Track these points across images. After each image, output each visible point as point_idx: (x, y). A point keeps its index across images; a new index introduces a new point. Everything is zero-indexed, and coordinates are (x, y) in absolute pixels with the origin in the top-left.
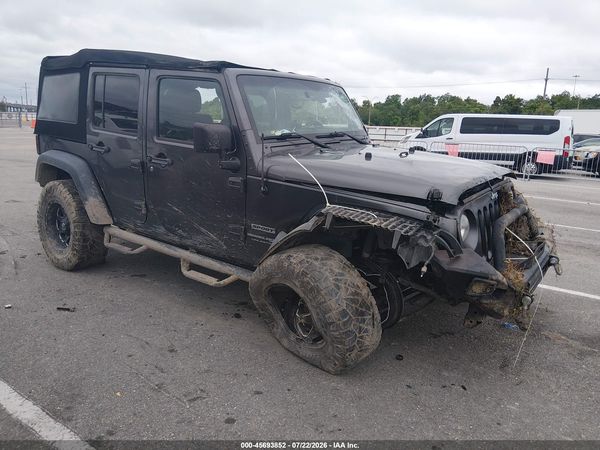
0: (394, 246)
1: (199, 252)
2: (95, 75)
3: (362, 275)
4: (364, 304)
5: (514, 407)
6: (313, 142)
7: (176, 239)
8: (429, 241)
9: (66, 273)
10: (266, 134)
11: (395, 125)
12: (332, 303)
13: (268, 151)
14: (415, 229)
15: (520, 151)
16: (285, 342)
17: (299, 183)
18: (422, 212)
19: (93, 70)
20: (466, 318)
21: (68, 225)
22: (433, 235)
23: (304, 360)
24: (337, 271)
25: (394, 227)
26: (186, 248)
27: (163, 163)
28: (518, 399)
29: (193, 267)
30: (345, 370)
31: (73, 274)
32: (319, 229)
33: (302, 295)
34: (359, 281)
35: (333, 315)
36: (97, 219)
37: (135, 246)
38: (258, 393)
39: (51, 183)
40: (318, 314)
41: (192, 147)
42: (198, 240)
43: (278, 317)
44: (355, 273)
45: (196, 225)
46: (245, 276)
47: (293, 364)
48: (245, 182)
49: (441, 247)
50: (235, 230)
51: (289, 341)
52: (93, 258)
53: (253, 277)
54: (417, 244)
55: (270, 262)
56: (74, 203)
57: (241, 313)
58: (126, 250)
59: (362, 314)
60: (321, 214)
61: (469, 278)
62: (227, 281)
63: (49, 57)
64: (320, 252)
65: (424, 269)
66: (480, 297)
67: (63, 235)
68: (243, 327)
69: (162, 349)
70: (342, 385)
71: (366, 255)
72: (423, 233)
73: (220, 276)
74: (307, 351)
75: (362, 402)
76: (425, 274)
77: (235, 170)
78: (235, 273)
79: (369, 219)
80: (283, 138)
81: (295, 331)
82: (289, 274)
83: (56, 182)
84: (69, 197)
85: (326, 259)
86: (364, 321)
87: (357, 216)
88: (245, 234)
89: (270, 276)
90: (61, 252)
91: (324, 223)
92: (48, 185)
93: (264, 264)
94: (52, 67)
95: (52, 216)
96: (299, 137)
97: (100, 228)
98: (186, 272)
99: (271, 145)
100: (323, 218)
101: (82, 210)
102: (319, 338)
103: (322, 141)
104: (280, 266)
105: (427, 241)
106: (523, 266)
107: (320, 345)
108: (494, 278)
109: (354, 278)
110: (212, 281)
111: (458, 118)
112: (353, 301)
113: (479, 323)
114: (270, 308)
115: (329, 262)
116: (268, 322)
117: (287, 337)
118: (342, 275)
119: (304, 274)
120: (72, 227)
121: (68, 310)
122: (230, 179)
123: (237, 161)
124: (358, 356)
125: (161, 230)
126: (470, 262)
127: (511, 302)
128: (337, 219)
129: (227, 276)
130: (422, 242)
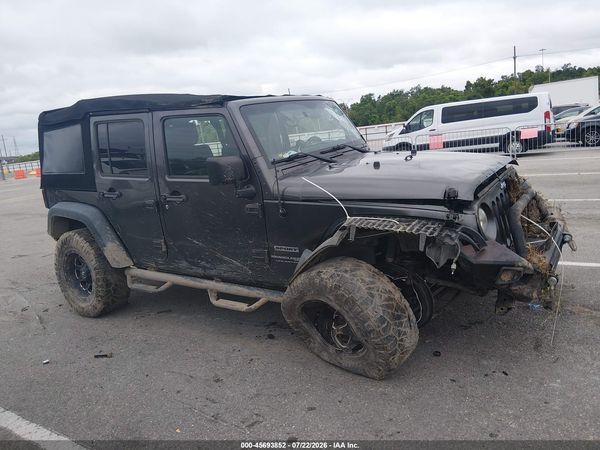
0: (421, 249)
1: (225, 280)
2: (97, 124)
3: (392, 281)
4: (398, 308)
5: (556, 385)
6: (319, 159)
7: (200, 271)
8: (453, 238)
9: (94, 320)
10: (277, 159)
11: (373, 123)
12: (369, 311)
13: (280, 174)
14: (438, 230)
15: (503, 132)
16: (325, 356)
17: (316, 201)
18: (441, 212)
19: (93, 120)
20: (496, 306)
21: (88, 272)
22: (457, 233)
23: (347, 370)
24: (367, 280)
25: (418, 230)
26: (210, 278)
27: (177, 199)
28: (558, 376)
29: (221, 295)
30: (389, 374)
31: (100, 321)
32: (344, 242)
33: (337, 308)
34: (391, 286)
35: (372, 323)
36: (117, 262)
37: (159, 283)
38: (312, 409)
39: (66, 235)
40: (356, 324)
41: (208, 181)
42: (222, 269)
43: (314, 332)
44: (385, 279)
45: (219, 255)
46: (275, 297)
47: (337, 376)
48: (263, 206)
49: (465, 243)
50: (258, 254)
51: (329, 353)
52: (117, 301)
53: (285, 297)
54: (444, 244)
55: (300, 281)
56: (92, 251)
57: (272, 333)
58: (152, 289)
59: (399, 317)
60: (345, 228)
61: (496, 269)
62: (257, 304)
63: (45, 113)
64: (348, 264)
65: (454, 266)
66: (510, 285)
67: (83, 283)
68: (279, 347)
69: (208, 380)
70: (389, 390)
71: (390, 260)
72: (447, 232)
73: (250, 300)
74: (348, 360)
75: (412, 402)
76: (456, 271)
77: (251, 197)
78: (264, 296)
79: (392, 226)
80: (291, 159)
81: (333, 344)
82: (321, 289)
83: (71, 233)
84: (86, 246)
85: (355, 270)
86: (401, 324)
87: (380, 225)
88: (269, 256)
89: (302, 294)
90: (85, 300)
91: (348, 235)
92: (62, 237)
93: (294, 284)
94: (50, 122)
95: (70, 266)
96: (306, 156)
97: (122, 272)
98: (214, 302)
99: (281, 168)
100: (346, 231)
101: (101, 256)
102: (358, 346)
103: (327, 156)
104: (312, 283)
105: (452, 239)
106: (543, 248)
107: (361, 353)
108: (520, 264)
109: (385, 284)
110: (242, 307)
111: (438, 109)
112: (388, 306)
113: (509, 309)
114: (304, 324)
115: (358, 272)
116: (304, 339)
117: (326, 350)
118: (372, 283)
119: (337, 287)
120: (93, 274)
121: (106, 356)
122: (248, 206)
123: (252, 188)
124: (400, 358)
125: (184, 264)
126: (495, 253)
127: (539, 285)
128: (360, 231)
129: (256, 300)
130: (447, 240)
